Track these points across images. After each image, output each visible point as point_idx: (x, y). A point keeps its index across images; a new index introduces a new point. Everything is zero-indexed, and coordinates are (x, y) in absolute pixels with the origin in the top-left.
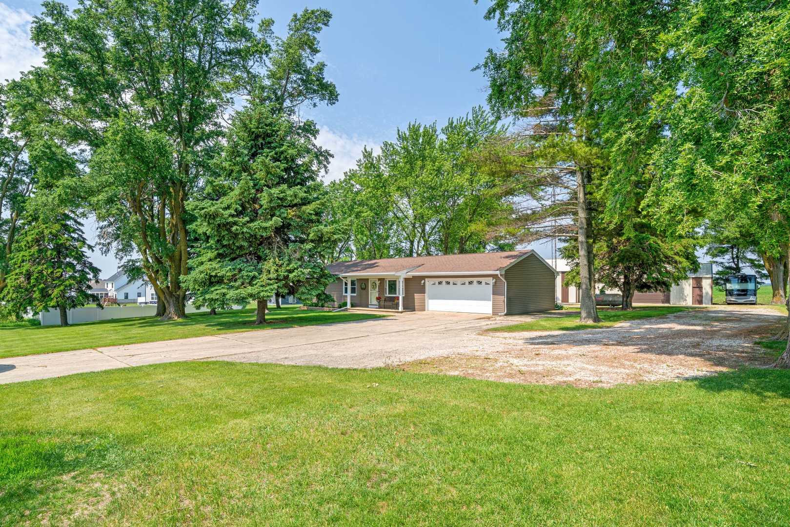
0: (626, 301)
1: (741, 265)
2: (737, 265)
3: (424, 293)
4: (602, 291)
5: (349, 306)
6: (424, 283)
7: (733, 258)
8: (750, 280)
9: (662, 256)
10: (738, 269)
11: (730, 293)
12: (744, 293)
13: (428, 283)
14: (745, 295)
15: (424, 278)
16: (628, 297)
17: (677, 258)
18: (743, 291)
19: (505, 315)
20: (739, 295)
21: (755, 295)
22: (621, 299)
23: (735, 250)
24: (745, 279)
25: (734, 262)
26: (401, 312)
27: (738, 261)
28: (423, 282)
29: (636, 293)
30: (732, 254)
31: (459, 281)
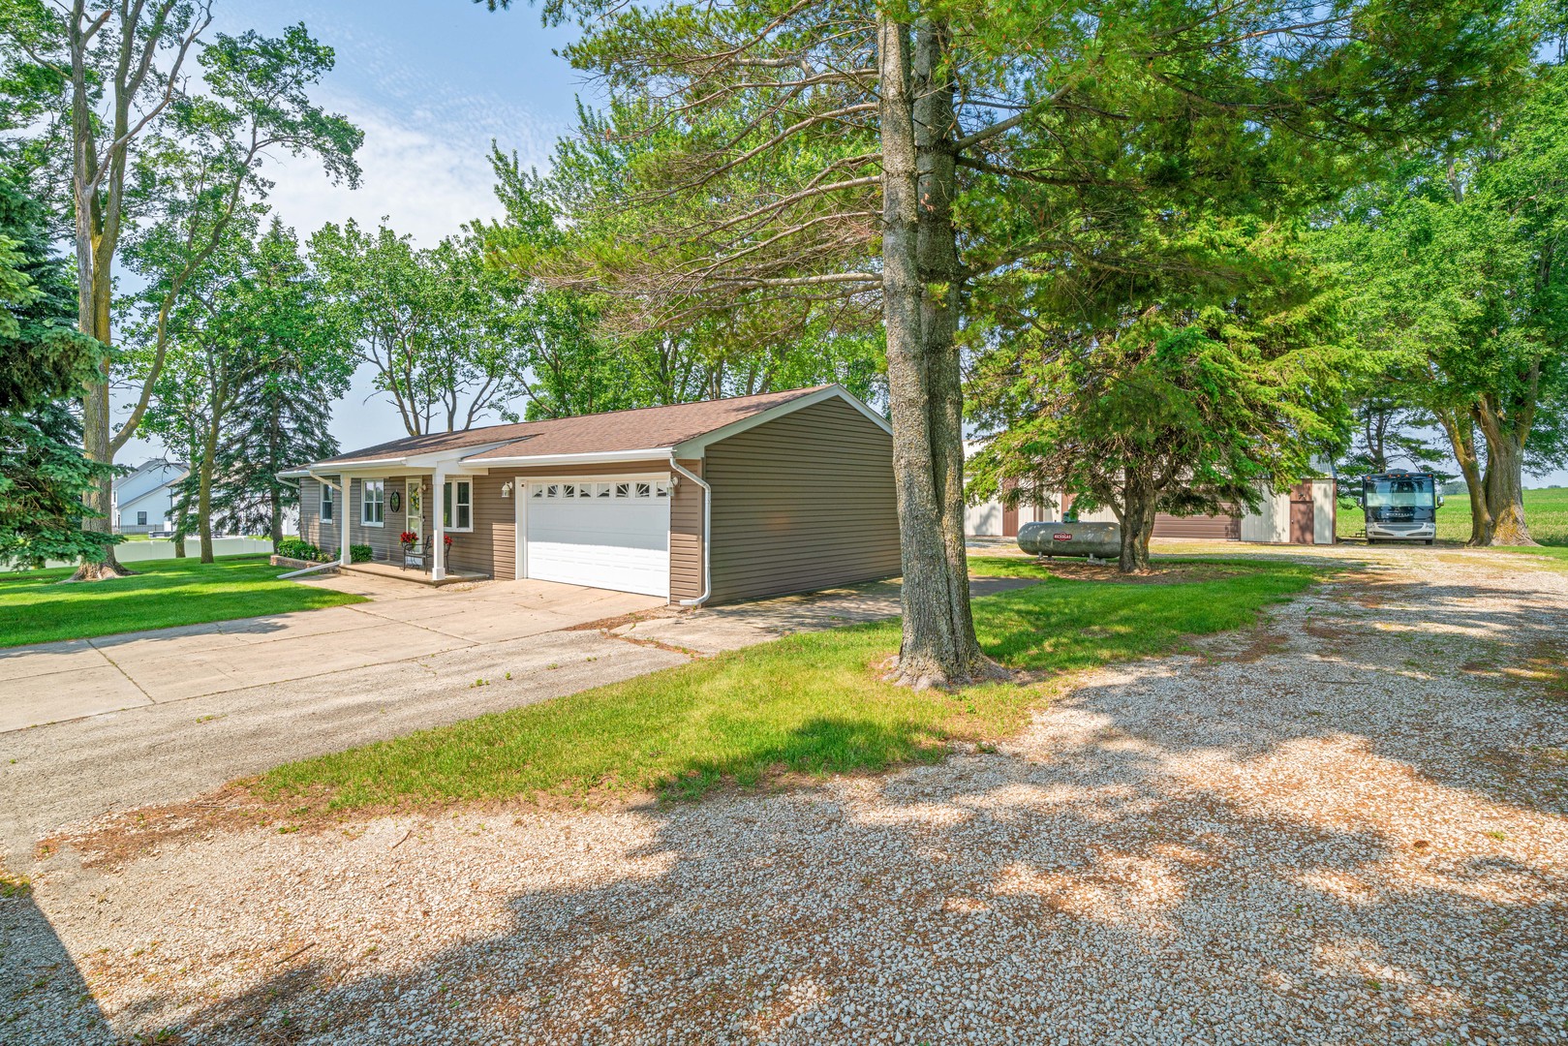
0: (1132, 545)
1: (1386, 453)
2: (1379, 453)
3: (513, 521)
4: (1071, 516)
5: (345, 559)
6: (512, 492)
7: (1369, 438)
8: (1420, 485)
9: (1240, 401)
10: (1380, 461)
11: (1374, 515)
12: (1407, 515)
13: (524, 490)
14: (1409, 520)
15: (509, 474)
16: (1135, 535)
17: (1288, 407)
18: (1406, 509)
19: (706, 605)
20: (1394, 520)
21: (1433, 520)
22: (1118, 539)
23: (1375, 420)
24: (1404, 483)
25: (1370, 446)
26: (438, 584)
27: (1380, 445)
28: (505, 488)
29: (1162, 517)
30: (1368, 429)
31: (594, 483)
